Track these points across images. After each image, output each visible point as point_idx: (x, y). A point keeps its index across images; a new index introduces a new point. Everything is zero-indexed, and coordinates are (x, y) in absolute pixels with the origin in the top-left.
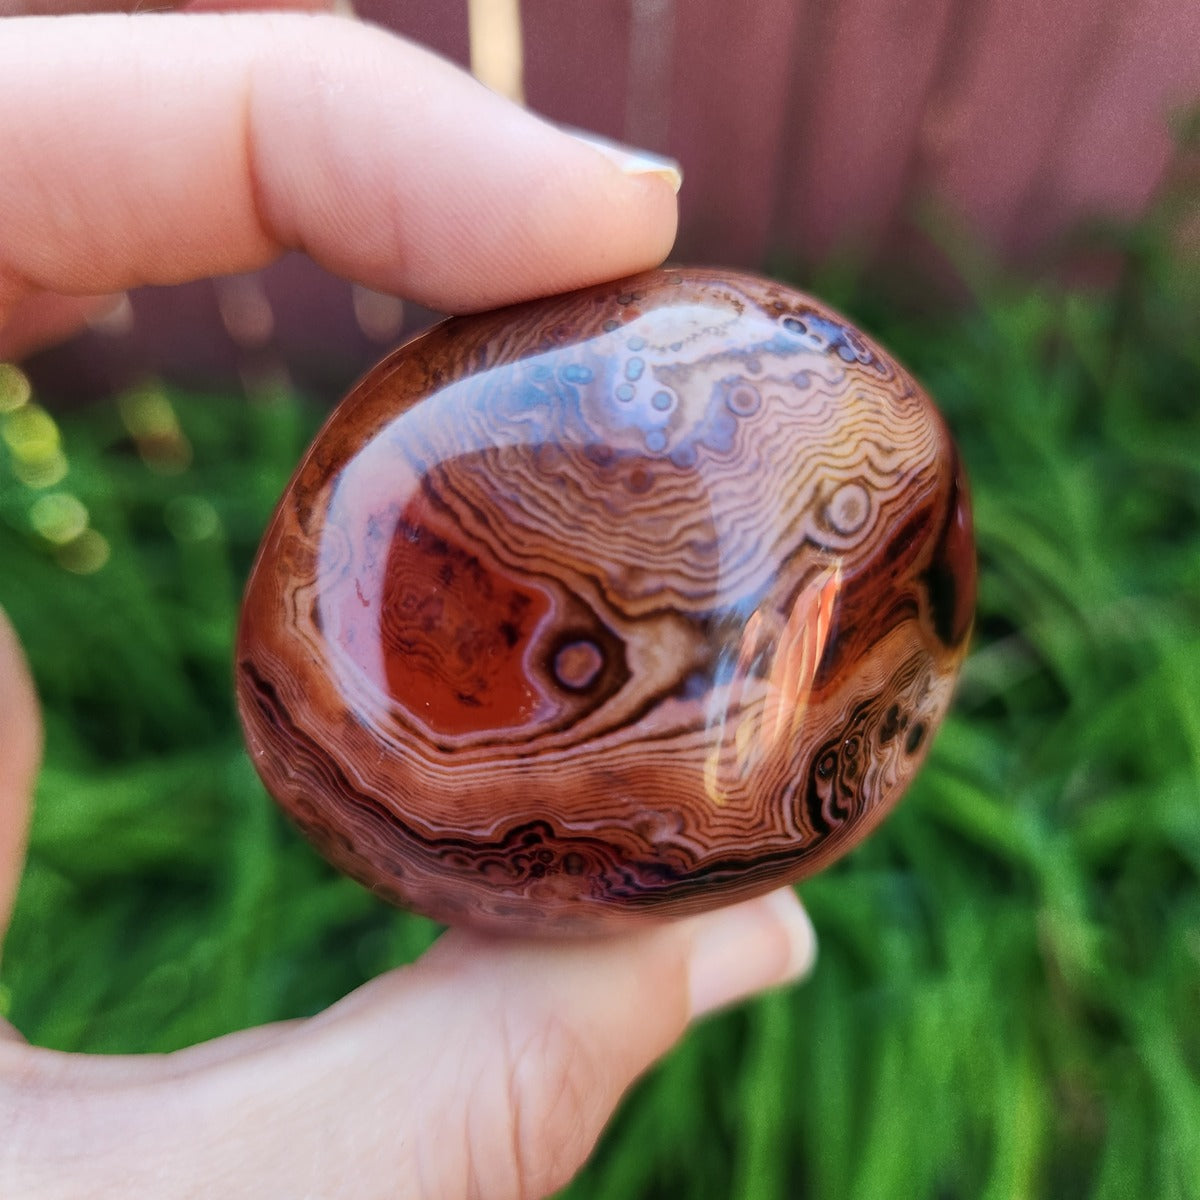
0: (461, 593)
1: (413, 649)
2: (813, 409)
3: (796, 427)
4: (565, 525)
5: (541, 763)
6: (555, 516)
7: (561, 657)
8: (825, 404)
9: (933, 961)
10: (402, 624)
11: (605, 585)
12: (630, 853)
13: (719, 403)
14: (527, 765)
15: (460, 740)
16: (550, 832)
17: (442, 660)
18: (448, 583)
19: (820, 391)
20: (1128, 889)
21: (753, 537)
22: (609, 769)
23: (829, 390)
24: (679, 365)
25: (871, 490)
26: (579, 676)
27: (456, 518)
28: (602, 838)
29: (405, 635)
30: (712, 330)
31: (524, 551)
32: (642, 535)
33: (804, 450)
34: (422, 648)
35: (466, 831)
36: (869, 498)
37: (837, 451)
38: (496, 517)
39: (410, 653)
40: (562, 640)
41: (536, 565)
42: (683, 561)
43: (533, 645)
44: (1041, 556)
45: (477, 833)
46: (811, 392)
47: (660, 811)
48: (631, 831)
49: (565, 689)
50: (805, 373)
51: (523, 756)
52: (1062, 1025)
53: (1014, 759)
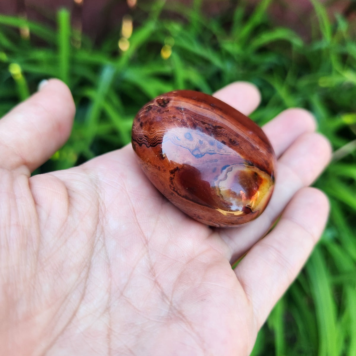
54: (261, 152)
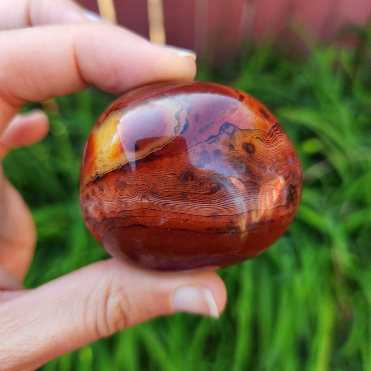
9: (298, 265)
20: (360, 241)
44: (333, 134)
52: (339, 284)
53: (324, 199)
54: (137, 197)
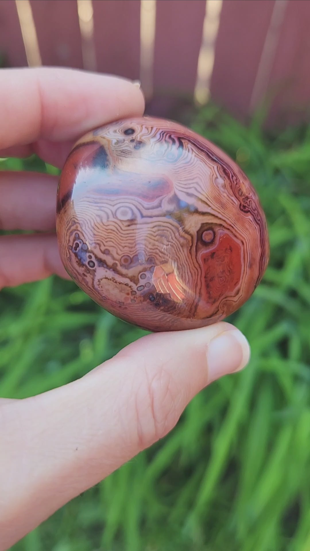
0: (213, 273)
1: (230, 270)
2: (111, 244)
3: (120, 244)
4: (185, 268)
5: (231, 222)
6: (185, 272)
7: (209, 241)
8: (106, 242)
10: (227, 277)
11: (189, 248)
12: (229, 184)
13: (132, 265)
14: (233, 224)
15: (239, 242)
16: (240, 205)
17: (228, 262)
18: (213, 277)
19: (104, 246)
21: (154, 230)
22: (221, 208)
23: (101, 244)
24: (131, 281)
25: (114, 212)
26: (210, 233)
27: (200, 289)
28: (233, 193)
29: (229, 274)
30: (114, 281)
31: (196, 271)
32: (174, 252)
33: (124, 237)
34: (228, 268)
35: (253, 221)
36: (116, 211)
37: (115, 229)
38: (194, 283)
39: (231, 269)
40: (206, 244)
41: (197, 265)
42: (172, 238)
43: (211, 249)
45: (252, 219)
46: (106, 248)
47: (218, 187)
48: (227, 189)
49: (214, 233)
50: (104, 253)
51: (232, 227)
